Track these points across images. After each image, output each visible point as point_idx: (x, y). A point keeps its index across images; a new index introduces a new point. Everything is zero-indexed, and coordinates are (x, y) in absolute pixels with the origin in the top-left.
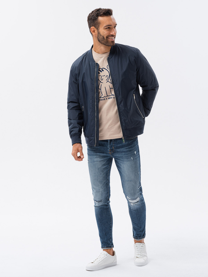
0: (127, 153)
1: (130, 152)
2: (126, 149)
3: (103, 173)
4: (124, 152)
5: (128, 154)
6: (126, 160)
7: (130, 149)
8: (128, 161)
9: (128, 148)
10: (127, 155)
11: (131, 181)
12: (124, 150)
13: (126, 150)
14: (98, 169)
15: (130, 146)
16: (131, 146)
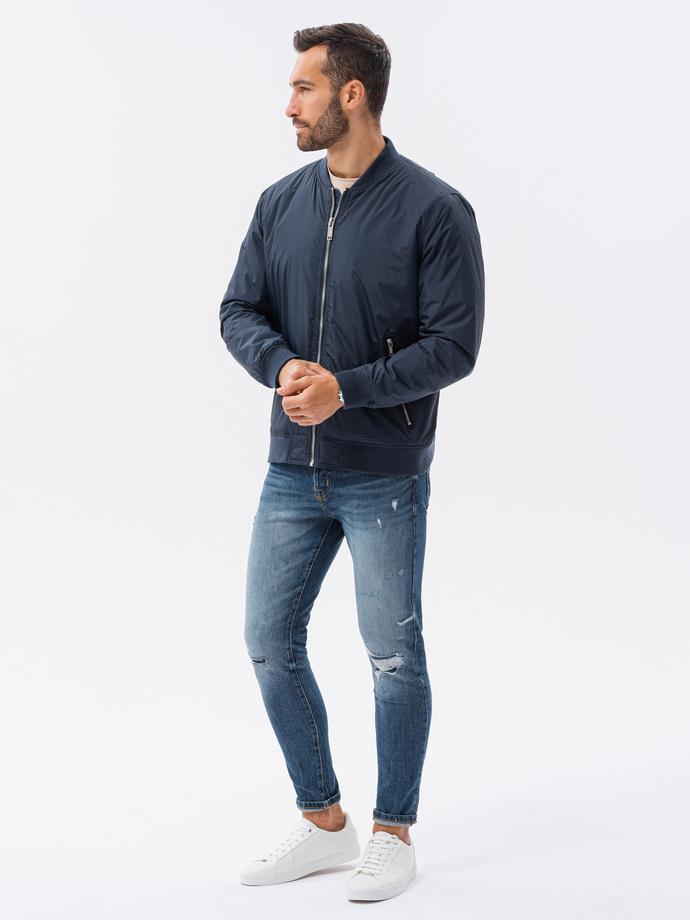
0: (366, 503)
1: (374, 501)
2: (365, 488)
3: (287, 567)
4: (358, 497)
5: (366, 507)
6: (359, 524)
7: (377, 491)
8: (367, 529)
9: (370, 487)
10: (365, 510)
11: (371, 595)
12: (358, 492)
13: (362, 492)
14: (274, 549)
15: (377, 482)
16: (381, 480)
